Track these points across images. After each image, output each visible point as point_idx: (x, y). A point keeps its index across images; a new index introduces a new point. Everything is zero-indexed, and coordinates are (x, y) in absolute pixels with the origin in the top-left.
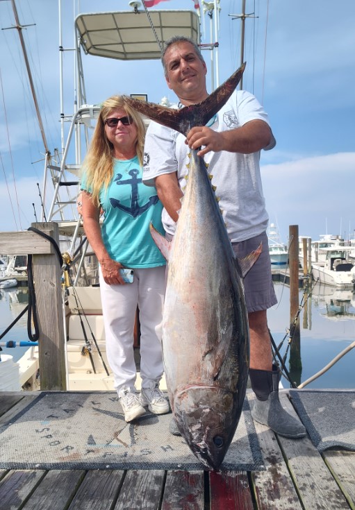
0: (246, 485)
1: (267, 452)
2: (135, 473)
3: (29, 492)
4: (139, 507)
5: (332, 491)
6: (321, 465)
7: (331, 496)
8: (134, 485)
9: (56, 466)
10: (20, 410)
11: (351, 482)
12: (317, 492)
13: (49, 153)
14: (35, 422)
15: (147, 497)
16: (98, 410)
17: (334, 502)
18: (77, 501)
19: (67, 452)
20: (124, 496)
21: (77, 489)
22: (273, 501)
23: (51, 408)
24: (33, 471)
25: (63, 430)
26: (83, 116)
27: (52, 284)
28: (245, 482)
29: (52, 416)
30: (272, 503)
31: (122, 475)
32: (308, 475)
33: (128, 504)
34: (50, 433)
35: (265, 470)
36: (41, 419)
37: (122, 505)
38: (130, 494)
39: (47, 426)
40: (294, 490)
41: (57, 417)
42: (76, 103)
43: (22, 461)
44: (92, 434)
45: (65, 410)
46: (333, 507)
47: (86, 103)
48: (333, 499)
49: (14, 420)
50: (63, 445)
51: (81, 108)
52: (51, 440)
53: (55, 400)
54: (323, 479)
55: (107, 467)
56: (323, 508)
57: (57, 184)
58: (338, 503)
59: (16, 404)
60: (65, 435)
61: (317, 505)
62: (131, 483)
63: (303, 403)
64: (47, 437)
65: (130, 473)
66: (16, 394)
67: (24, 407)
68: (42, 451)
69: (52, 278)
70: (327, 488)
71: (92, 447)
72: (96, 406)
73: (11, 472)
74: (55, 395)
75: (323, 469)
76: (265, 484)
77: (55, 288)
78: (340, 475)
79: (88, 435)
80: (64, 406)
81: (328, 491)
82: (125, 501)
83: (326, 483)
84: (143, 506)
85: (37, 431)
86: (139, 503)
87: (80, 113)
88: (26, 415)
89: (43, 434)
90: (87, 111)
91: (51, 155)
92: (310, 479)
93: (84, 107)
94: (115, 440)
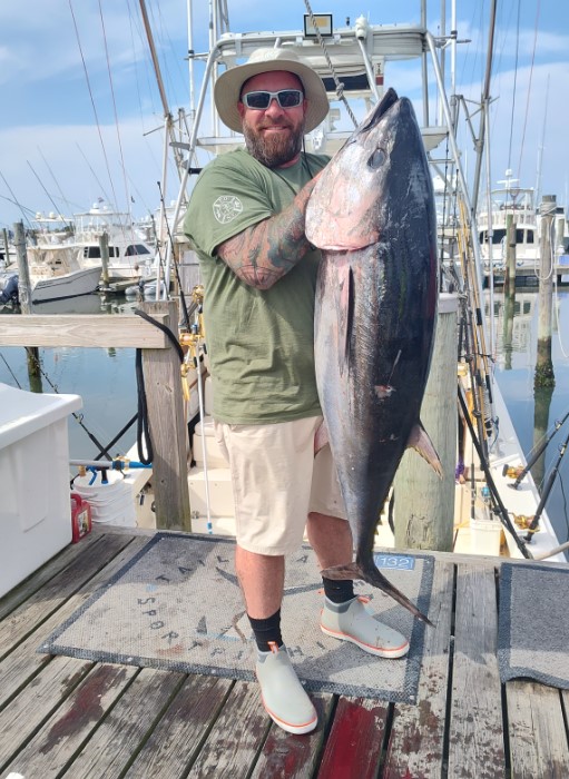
0: (380, 724)
1: (428, 673)
2: (245, 687)
3: (114, 699)
4: (236, 741)
5: (492, 750)
6: (495, 705)
7: (487, 758)
8: (239, 706)
9: (153, 664)
10: (126, 561)
11: (524, 739)
12: (472, 749)
13: (170, 117)
14: (140, 585)
15: (251, 726)
16: (222, 573)
17: (488, 768)
18: (167, 721)
19: (170, 642)
20: (223, 721)
21: (169, 703)
22: (408, 754)
23: (164, 563)
24: (124, 667)
25: (172, 603)
26: (226, 53)
27: (168, 389)
28: (381, 720)
29: (162, 578)
30: (405, 757)
31: (228, 688)
32: (470, 719)
33: (226, 733)
34: (154, 606)
35: (415, 704)
36: (148, 581)
37: (217, 734)
38: (230, 720)
39: (152, 594)
40: (442, 741)
41: (168, 580)
42: (212, 26)
43: (113, 650)
44: (206, 615)
45: (180, 569)
46: (483, 776)
47: (228, 31)
48: (488, 764)
49: (115, 579)
50: (166, 630)
51: (221, 40)
52: (154, 619)
53: (171, 548)
54: (488, 728)
55: (213, 672)
56: (469, 775)
57: (185, 172)
58: (493, 770)
59: (123, 549)
60: (173, 612)
61: (464, 769)
62: (237, 702)
63: (513, 589)
64: (150, 613)
65: (239, 686)
66: (125, 532)
67: (131, 556)
68: (139, 637)
69: (168, 380)
70: (487, 744)
71: (201, 638)
72: (221, 566)
73: (98, 666)
74: (173, 540)
75: (495, 712)
76: (406, 727)
77: (172, 393)
78: (514, 725)
79: (200, 616)
80: (181, 562)
81: (487, 749)
82: (221, 730)
83: (489, 736)
84: (242, 739)
85: (140, 602)
86: (238, 734)
87: (220, 47)
88: (131, 571)
89: (146, 608)
90: (230, 44)
91: (174, 119)
92: (470, 727)
93: (226, 37)
94: (233, 629)
